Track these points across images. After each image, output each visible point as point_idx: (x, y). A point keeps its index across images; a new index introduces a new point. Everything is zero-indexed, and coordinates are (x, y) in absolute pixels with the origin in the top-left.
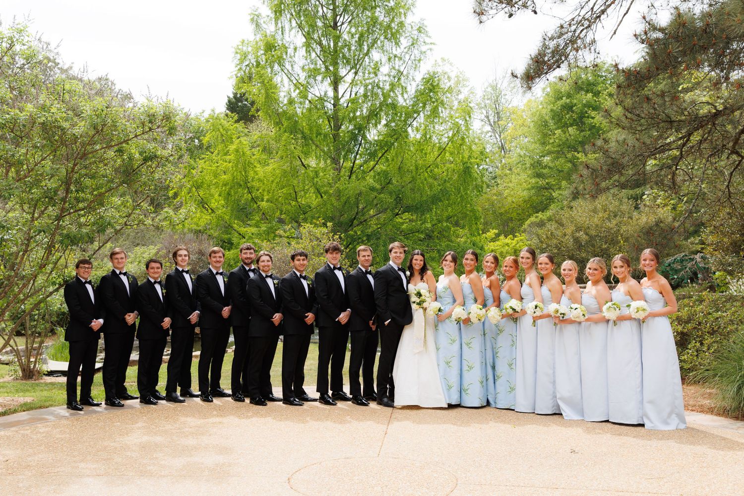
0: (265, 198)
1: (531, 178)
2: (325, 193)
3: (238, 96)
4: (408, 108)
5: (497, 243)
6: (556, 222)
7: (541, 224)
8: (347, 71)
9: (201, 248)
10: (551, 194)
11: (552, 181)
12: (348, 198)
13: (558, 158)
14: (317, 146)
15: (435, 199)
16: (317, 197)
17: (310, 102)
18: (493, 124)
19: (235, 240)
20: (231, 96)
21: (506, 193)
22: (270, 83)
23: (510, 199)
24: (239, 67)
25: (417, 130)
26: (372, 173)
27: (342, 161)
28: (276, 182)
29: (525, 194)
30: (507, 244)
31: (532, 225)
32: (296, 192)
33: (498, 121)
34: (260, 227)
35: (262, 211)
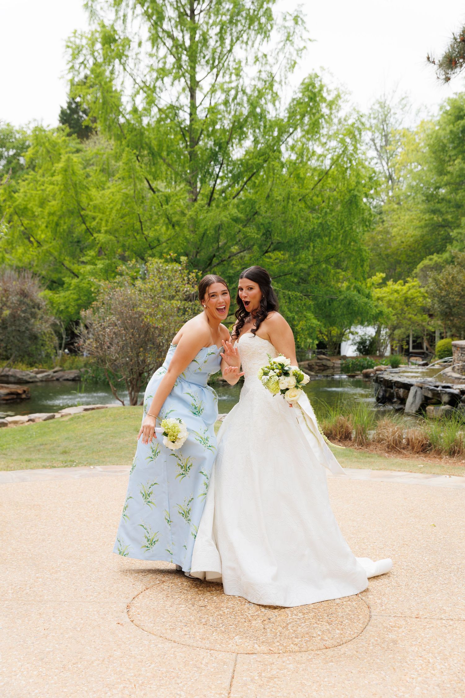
0: (103, 229)
1: (425, 213)
2: (178, 223)
3: (74, 106)
4: (283, 120)
5: (385, 289)
6: (459, 264)
7: (438, 268)
8: (206, 74)
9: (23, 287)
10: (449, 234)
11: (449, 217)
12: (206, 230)
13: (457, 189)
14: (169, 165)
15: (313, 236)
16: (167, 229)
17: (160, 110)
18: (379, 149)
19: (66, 280)
20: (65, 106)
21: (394, 231)
22: (109, 84)
23: (398, 238)
24: (71, 64)
25: (293, 148)
26: (236, 201)
27: (199, 185)
28: (115, 208)
29: (418, 233)
30: (397, 291)
31: (426, 268)
32: (141, 222)
33: (386, 145)
34: (96, 265)
35: (99, 245)
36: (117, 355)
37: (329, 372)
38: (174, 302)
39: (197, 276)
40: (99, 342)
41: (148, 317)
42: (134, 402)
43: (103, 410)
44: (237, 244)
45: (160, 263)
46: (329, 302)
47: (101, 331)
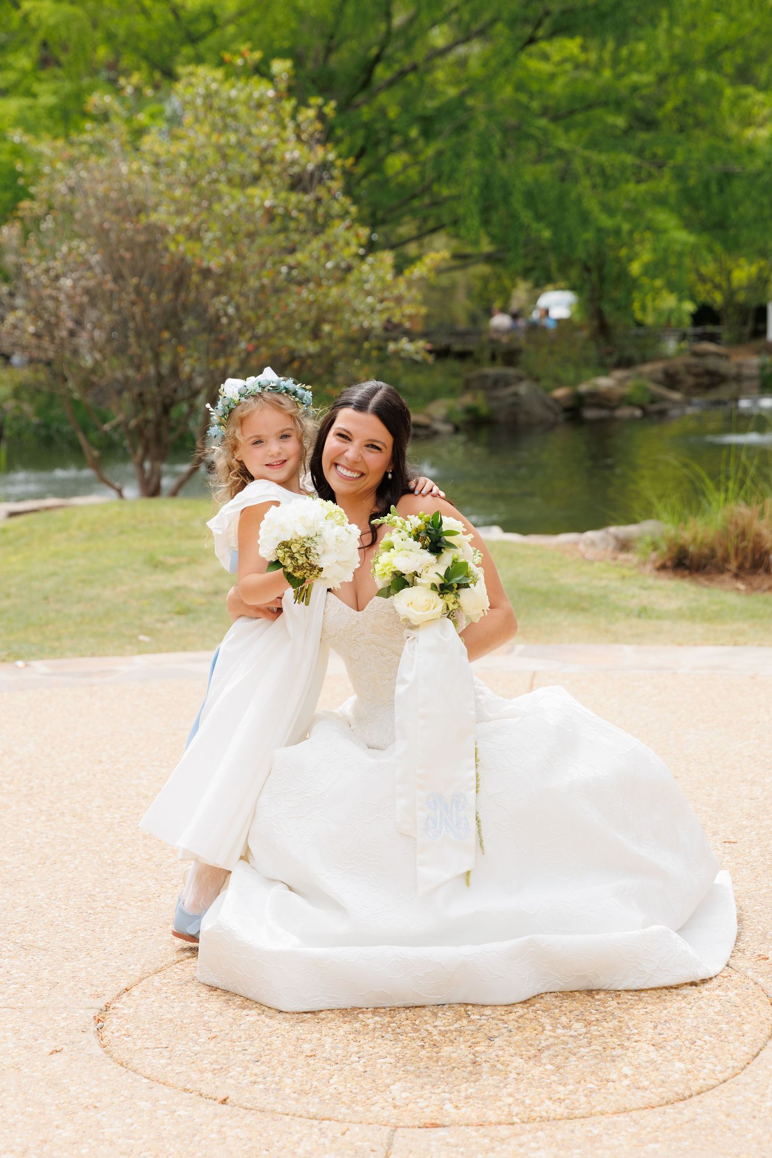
34: (34, 96)
35: (41, 35)
36: (98, 356)
37: (724, 393)
38: (255, 192)
39: (321, 117)
40: (41, 318)
41: (181, 238)
42: (152, 487)
43: (60, 513)
44: (445, 19)
45: (214, 80)
46: (719, 182)
47: (45, 287)
